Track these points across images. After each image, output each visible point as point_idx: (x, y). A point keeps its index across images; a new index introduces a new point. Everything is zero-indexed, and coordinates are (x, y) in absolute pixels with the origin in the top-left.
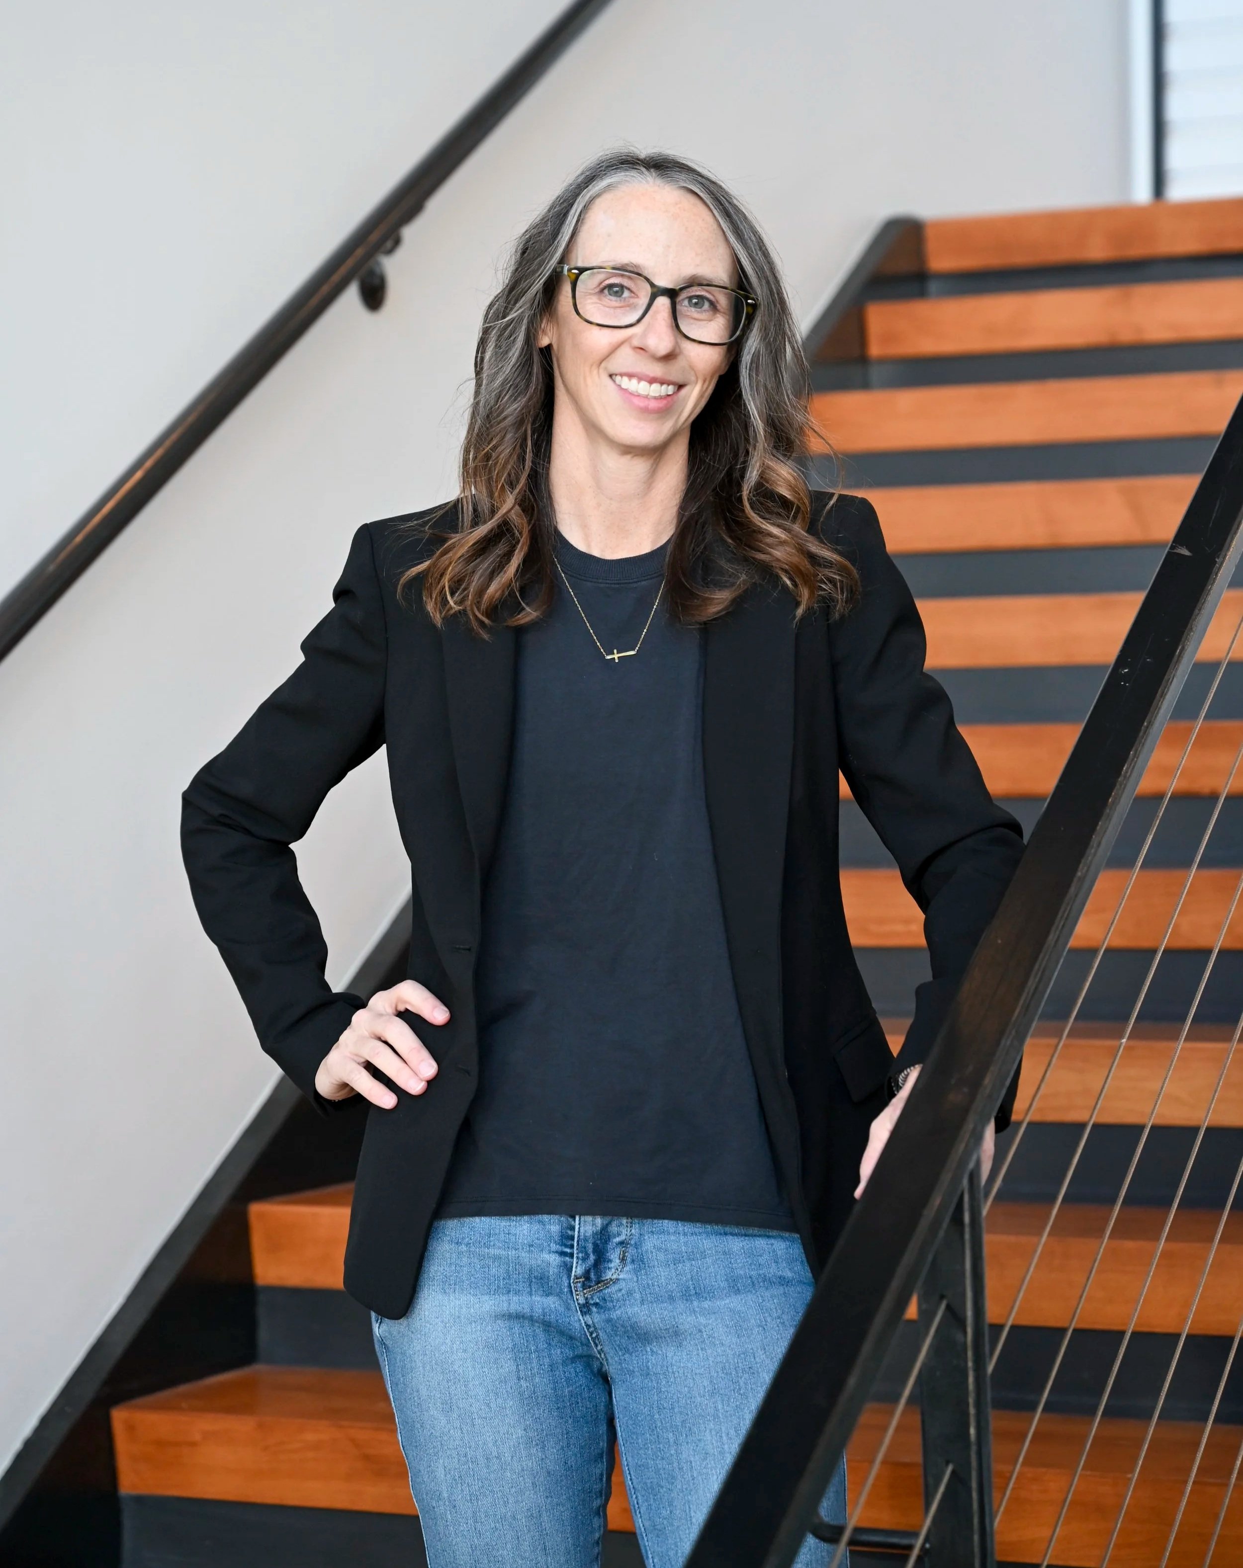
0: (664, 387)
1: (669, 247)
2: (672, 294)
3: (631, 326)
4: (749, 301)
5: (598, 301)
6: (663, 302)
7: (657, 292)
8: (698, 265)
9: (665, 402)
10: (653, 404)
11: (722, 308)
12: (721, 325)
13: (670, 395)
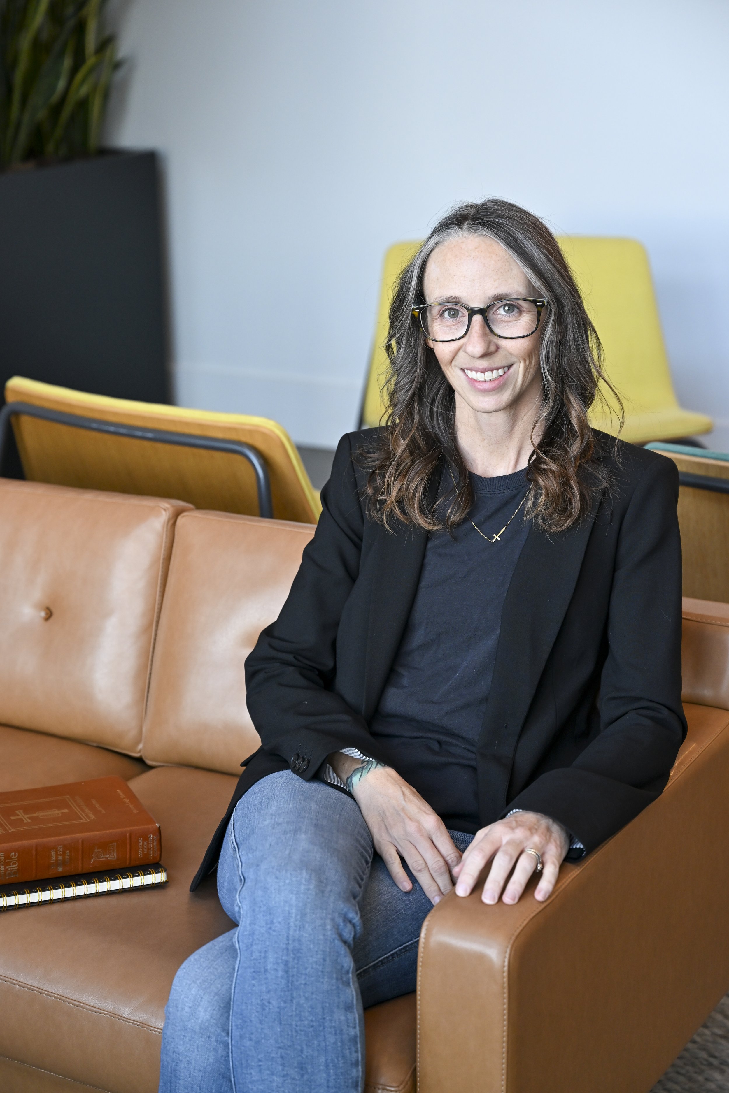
0: (495, 372)
1: (474, 280)
2: (482, 312)
3: (462, 337)
4: (538, 304)
5: (440, 323)
6: (477, 319)
7: (472, 313)
8: (497, 287)
9: (497, 382)
10: (487, 386)
11: (526, 309)
12: (528, 321)
13: (501, 376)
